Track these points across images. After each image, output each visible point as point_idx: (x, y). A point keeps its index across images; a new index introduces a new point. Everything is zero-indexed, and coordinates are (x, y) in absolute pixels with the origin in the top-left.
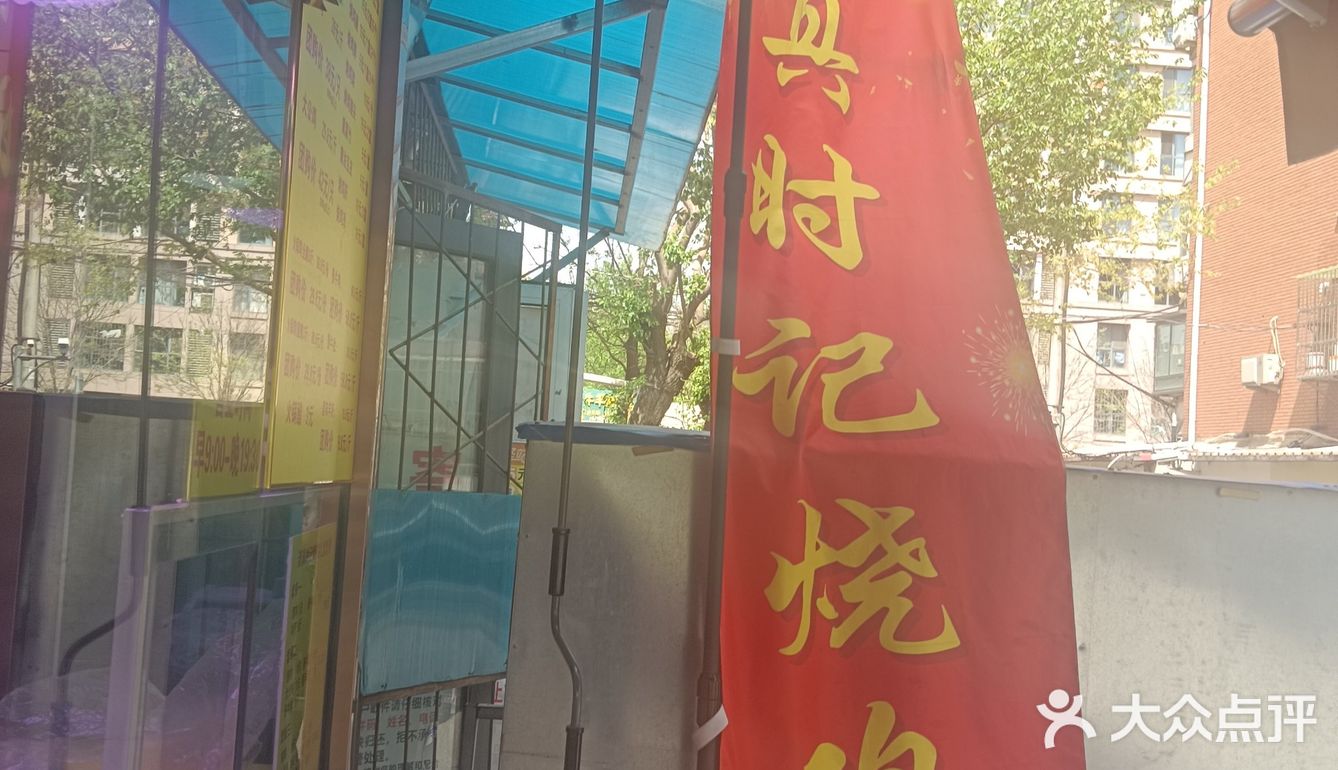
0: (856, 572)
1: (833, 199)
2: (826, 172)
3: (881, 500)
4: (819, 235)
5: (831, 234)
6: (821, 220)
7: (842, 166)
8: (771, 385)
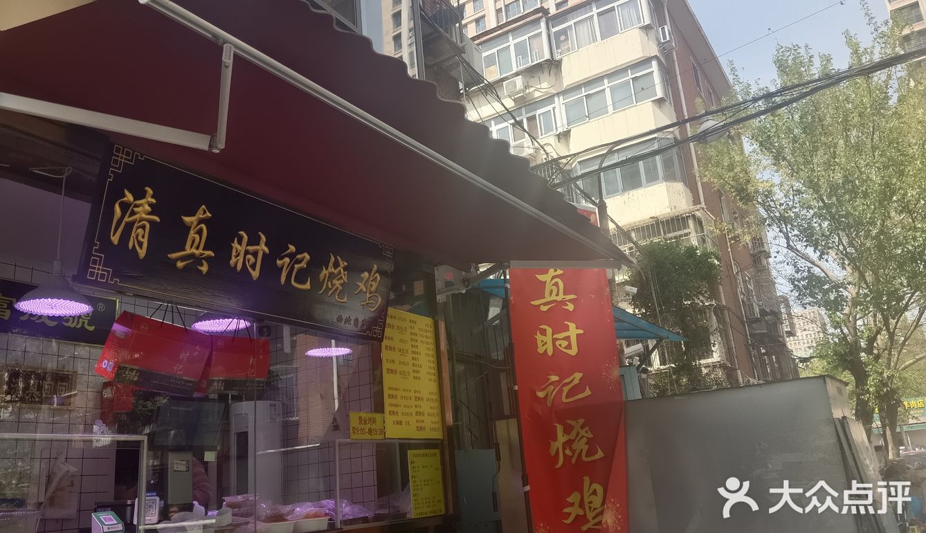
0: (574, 440)
1: (569, 336)
2: (567, 329)
3: (576, 418)
4: (565, 348)
5: (569, 347)
6: (565, 343)
7: (572, 326)
8: (547, 394)
